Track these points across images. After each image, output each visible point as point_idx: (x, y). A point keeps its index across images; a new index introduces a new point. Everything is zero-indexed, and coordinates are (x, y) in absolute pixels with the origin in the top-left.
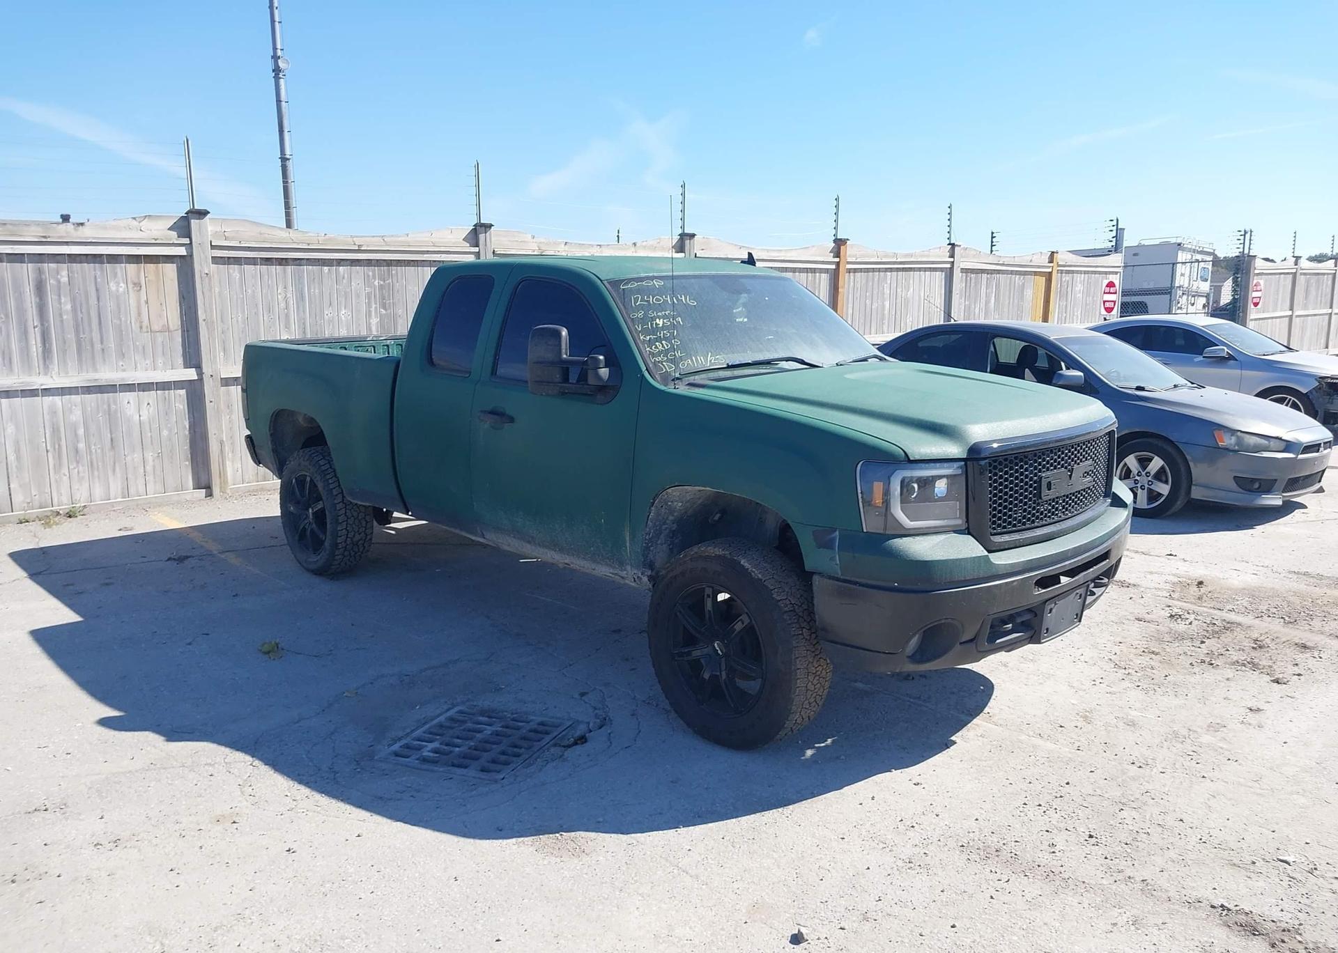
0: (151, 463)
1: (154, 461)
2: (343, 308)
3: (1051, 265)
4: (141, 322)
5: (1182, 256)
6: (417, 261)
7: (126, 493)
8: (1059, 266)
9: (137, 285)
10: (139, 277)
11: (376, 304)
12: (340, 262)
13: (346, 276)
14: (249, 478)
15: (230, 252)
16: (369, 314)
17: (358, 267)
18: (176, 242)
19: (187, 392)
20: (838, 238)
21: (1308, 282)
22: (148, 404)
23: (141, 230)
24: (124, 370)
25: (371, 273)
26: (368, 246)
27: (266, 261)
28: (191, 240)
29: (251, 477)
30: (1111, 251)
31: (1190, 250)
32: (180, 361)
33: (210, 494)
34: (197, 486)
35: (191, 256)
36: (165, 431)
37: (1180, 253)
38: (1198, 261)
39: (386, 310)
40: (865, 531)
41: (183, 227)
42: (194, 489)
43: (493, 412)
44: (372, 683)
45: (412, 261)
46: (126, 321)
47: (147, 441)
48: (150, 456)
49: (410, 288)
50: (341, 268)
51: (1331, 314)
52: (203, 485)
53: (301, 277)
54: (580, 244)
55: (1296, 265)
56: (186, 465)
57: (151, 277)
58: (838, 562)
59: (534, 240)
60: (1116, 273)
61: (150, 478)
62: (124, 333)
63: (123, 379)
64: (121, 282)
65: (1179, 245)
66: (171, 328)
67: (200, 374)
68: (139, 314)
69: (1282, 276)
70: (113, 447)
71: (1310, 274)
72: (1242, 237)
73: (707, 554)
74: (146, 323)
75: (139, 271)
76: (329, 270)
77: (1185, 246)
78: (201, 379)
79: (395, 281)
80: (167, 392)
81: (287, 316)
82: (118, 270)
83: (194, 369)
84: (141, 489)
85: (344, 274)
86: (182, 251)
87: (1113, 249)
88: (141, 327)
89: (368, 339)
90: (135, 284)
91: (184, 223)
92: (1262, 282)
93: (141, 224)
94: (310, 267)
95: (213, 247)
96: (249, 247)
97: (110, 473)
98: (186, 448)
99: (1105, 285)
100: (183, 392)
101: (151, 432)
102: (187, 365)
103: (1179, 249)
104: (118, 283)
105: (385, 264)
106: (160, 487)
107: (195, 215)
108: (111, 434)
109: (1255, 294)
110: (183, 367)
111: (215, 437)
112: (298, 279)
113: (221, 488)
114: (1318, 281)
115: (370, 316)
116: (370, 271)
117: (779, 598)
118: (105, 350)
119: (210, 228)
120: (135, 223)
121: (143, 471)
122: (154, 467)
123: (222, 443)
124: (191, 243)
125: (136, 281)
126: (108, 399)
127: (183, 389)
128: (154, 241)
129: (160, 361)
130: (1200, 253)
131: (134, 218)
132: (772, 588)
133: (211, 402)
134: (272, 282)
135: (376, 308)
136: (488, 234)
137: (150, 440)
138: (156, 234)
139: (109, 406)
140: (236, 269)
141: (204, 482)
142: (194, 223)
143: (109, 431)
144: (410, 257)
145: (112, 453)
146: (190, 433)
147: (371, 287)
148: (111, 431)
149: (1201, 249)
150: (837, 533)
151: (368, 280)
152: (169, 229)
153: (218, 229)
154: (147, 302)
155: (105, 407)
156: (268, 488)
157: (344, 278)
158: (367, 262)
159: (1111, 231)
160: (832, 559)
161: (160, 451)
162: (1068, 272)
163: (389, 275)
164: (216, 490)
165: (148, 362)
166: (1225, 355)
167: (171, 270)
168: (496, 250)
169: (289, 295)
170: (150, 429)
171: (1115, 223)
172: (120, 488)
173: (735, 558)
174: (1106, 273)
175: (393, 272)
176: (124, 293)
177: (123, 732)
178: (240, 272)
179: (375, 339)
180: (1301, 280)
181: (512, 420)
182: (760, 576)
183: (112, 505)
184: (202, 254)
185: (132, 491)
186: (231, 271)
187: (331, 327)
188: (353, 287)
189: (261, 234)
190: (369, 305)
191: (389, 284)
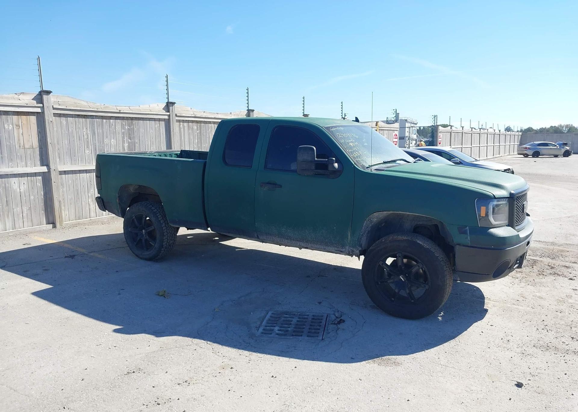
0: (26, 212)
1: (27, 211)
2: (113, 139)
3: (377, 127)
4: (20, 144)
5: (407, 125)
6: (144, 118)
7: (14, 227)
8: (379, 127)
9: (18, 126)
10: (18, 122)
11: (126, 137)
12: (110, 118)
13: (113, 124)
14: (72, 218)
15: (62, 111)
16: (123, 142)
17: (118, 120)
18: (36, 106)
19: (42, 177)
20: (305, 114)
21: (455, 135)
22: (24, 183)
23: (19, 100)
24: (12, 167)
25: (124, 123)
26: (123, 111)
27: (78, 116)
28: (43, 105)
29: (73, 218)
30: (394, 122)
31: (410, 122)
32: (39, 163)
33: (54, 227)
34: (48, 223)
35: (43, 112)
36: (32, 197)
37: (406, 123)
38: (412, 127)
39: (131, 140)
40: (479, 226)
41: (39, 98)
42: (46, 224)
43: (269, 183)
44: (222, 305)
45: (142, 118)
46: (13, 143)
47: (24, 201)
48: (25, 209)
49: (141, 130)
50: (111, 120)
51: (462, 147)
52: (51, 222)
53: (93, 124)
54: (210, 112)
55: (451, 129)
56: (43, 213)
57: (24, 122)
58: (469, 239)
59: (192, 110)
60: (397, 130)
61: (25, 220)
62: (12, 149)
63: (12, 171)
64: (10, 124)
65: (406, 120)
66: (34, 147)
67: (49, 169)
68: (19, 140)
69: (447, 133)
70: (7, 205)
71: (455, 132)
72: (434, 118)
73: (399, 239)
74: (22, 144)
75: (18, 120)
76: (106, 121)
77: (408, 121)
78: (49, 171)
79: (134, 127)
80: (32, 178)
81: (88, 142)
82: (9, 119)
83: (46, 167)
84: (21, 225)
85: (113, 123)
86: (39, 110)
87: (395, 121)
88: (20, 146)
89: (148, 153)
90: (17, 125)
91: (40, 97)
92: (441, 135)
93: (19, 97)
94: (98, 120)
95: (54, 109)
96: (70, 109)
97: (6, 217)
98: (42, 204)
99: (393, 135)
100: (40, 178)
101: (25, 197)
102: (42, 165)
103: (406, 122)
104: (9, 125)
105: (130, 119)
106: (30, 224)
107: (45, 93)
108: (6, 199)
109: (440, 140)
110: (40, 166)
111: (56, 199)
112: (92, 124)
113: (60, 223)
114: (458, 135)
115: (124, 143)
116: (124, 122)
117: (437, 256)
118: (3, 158)
119: (52, 100)
120: (16, 96)
121: (22, 216)
122: (27, 214)
123: (60, 202)
124: (43, 106)
125: (17, 124)
126: (5, 181)
127: (40, 176)
128: (26, 105)
129: (29, 163)
130: (413, 123)
131: (16, 94)
132: (434, 251)
133: (55, 182)
134: (80, 125)
135: (127, 139)
136: (173, 107)
137: (25, 201)
138: (27, 102)
139: (5, 184)
140: (64, 119)
141: (51, 220)
142: (45, 97)
143: (5, 196)
144: (141, 116)
145: (7, 208)
146: (44, 197)
147: (125, 130)
148: (6, 197)
149: (413, 122)
150: (468, 227)
151: (123, 127)
152: (32, 100)
153: (56, 100)
154: (22, 134)
155: (4, 185)
156: (82, 223)
157: (112, 125)
158: (123, 118)
159: (394, 114)
160: (467, 238)
161: (30, 206)
162: (382, 130)
163: (132, 124)
164: (58, 225)
165: (23, 163)
166: (458, 162)
167: (33, 119)
168: (177, 114)
169: (89, 132)
170: (25, 196)
171: (395, 111)
172: (11, 224)
173: (414, 240)
174: (394, 130)
175: (134, 123)
176: (12, 130)
177: (131, 335)
178: (66, 121)
179: (150, 153)
180: (453, 134)
181: (280, 186)
182: (428, 247)
183: (8, 233)
184: (49, 112)
185: (17, 226)
186: (62, 120)
187: (107, 147)
188: (116, 129)
189: (75, 103)
190: (123, 138)
191: (132, 128)
